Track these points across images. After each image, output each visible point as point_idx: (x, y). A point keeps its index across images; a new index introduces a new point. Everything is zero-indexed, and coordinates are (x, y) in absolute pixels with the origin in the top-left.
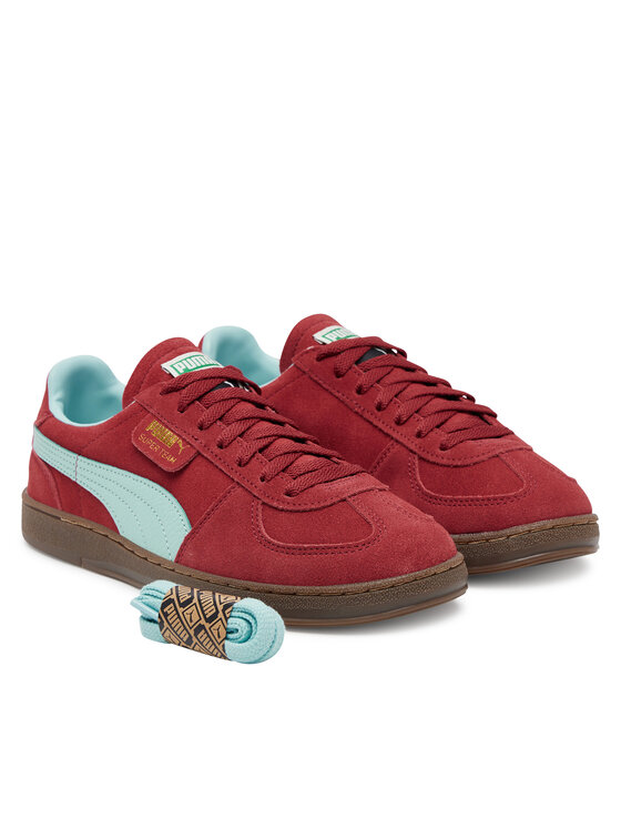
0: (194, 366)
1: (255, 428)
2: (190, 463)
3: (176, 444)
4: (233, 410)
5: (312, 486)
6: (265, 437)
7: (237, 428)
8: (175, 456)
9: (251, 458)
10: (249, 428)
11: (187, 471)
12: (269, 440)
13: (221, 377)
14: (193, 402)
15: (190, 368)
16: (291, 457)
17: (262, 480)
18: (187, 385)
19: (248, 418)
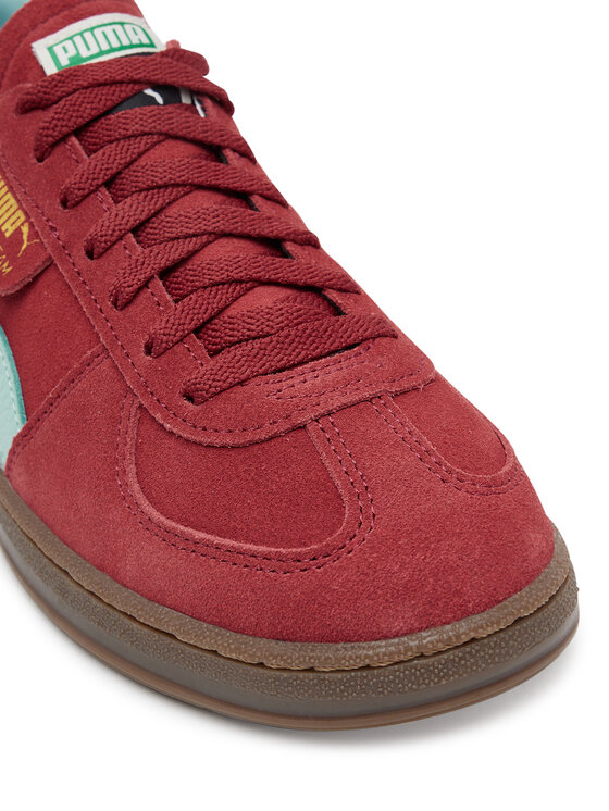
0: (95, 50)
1: (173, 211)
2: (36, 279)
3: (18, 232)
4: (142, 162)
5: (242, 383)
6: (187, 236)
7: (133, 208)
8: (12, 259)
9: (140, 289)
10: (161, 210)
11: (32, 296)
12: (190, 245)
13: (135, 82)
14: (64, 138)
15: (84, 53)
16: (225, 293)
17: (148, 350)
18: (60, 99)
19: (166, 186)
